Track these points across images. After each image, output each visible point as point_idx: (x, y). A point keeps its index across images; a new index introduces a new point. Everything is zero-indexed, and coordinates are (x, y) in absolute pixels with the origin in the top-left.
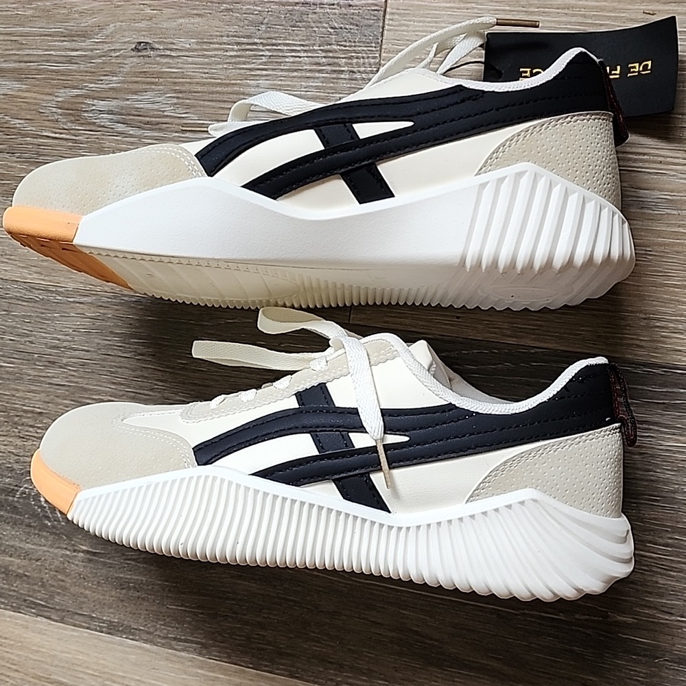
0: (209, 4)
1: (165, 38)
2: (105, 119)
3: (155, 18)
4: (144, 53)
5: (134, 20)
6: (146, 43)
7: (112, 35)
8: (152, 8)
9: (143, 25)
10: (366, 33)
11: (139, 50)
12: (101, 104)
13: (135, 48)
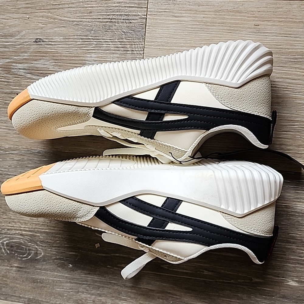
0: (68, 22)
1: (49, 37)
2: (22, 72)
3: (44, 28)
4: (39, 43)
5: (34, 29)
6: (40, 39)
7: (24, 35)
8: (43, 24)
9: (38, 31)
10: (138, 34)
11: (37, 42)
12: (20, 66)
13: (35, 41)
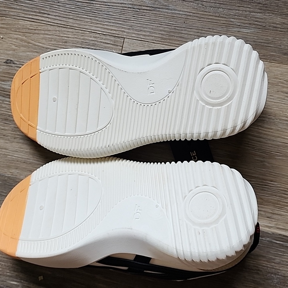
0: (42, 48)
1: (20, 60)
3: (17, 50)
4: (10, 65)
5: (7, 50)
6: (11, 60)
8: (16, 46)
9: (10, 52)
11: (7, 63)
13: (6, 62)
